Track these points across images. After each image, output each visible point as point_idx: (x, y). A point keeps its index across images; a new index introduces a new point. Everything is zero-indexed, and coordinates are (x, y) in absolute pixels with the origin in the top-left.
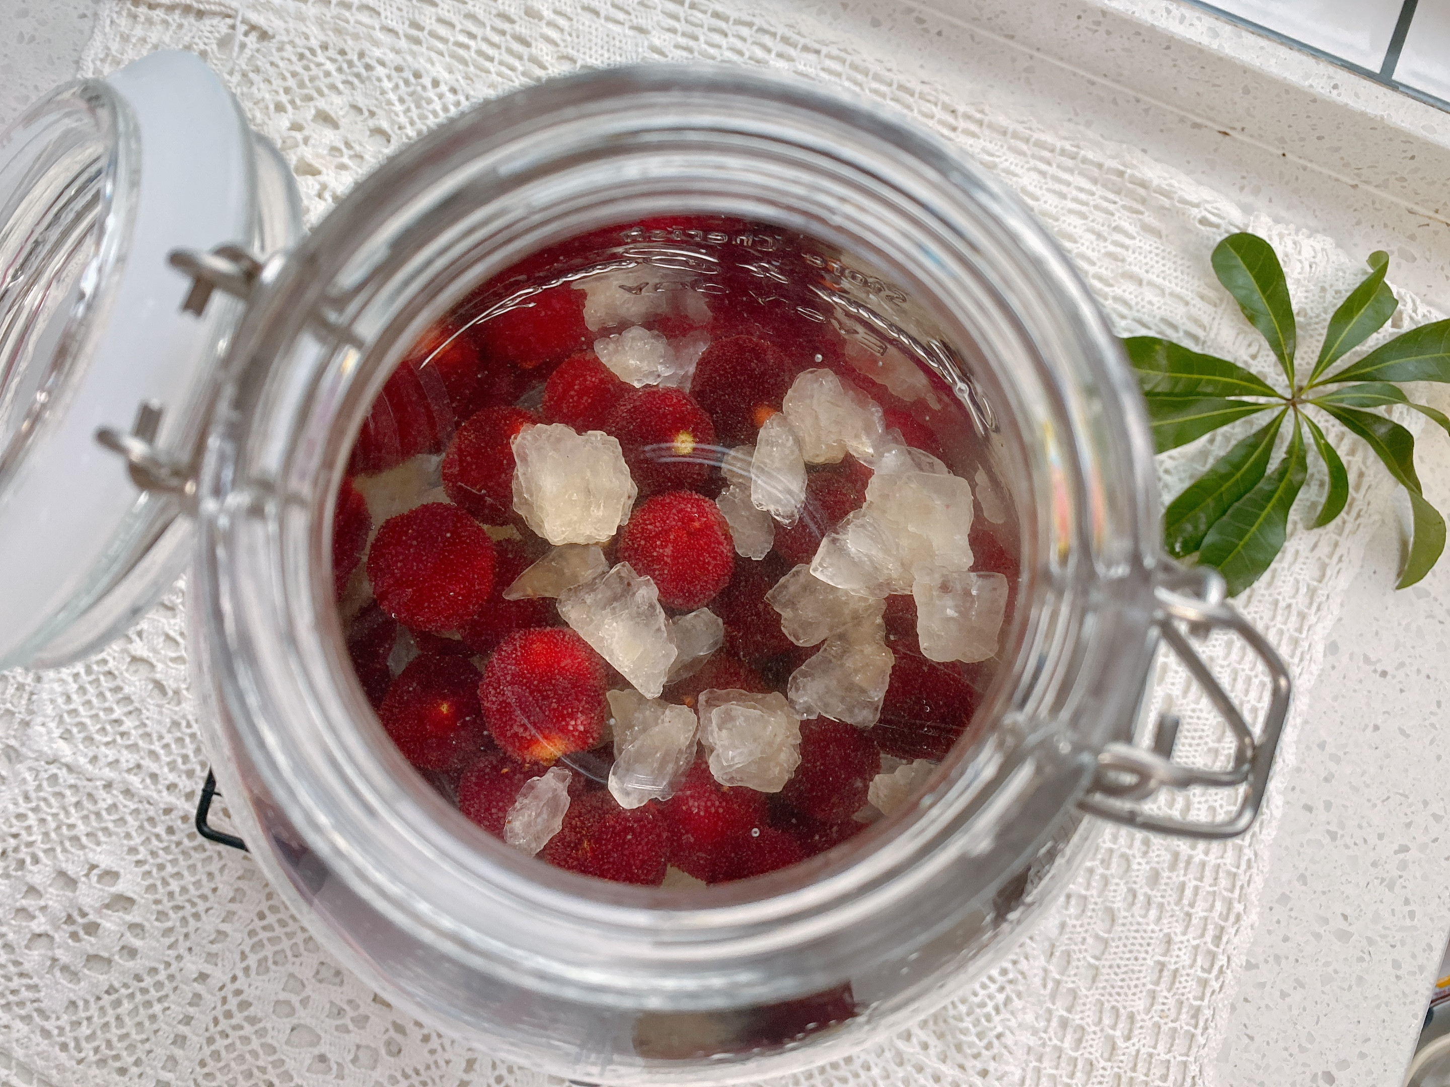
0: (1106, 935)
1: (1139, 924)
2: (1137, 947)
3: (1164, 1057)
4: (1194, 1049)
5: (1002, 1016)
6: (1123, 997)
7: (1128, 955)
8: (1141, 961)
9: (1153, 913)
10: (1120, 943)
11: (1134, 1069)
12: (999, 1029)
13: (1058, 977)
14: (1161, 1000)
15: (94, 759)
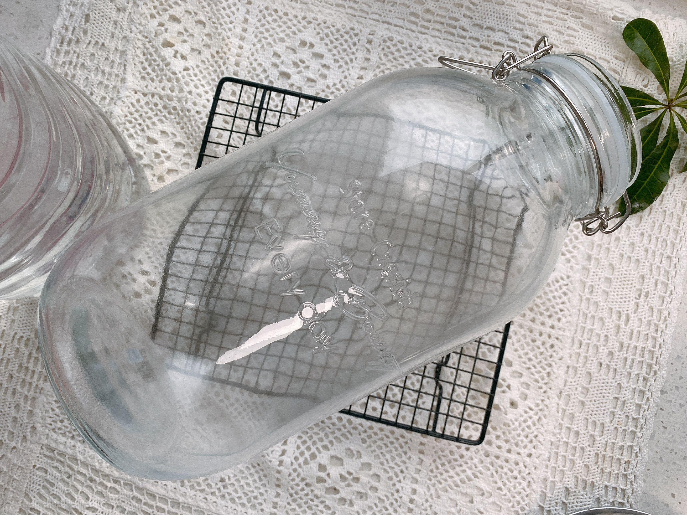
0: (587, 386)
1: (604, 379)
2: (604, 391)
3: (621, 444)
4: (636, 439)
5: (537, 427)
6: (598, 415)
7: (599, 395)
8: (606, 398)
9: (611, 374)
10: (595, 390)
11: (605, 450)
12: (535, 433)
13: (564, 407)
14: (617, 416)
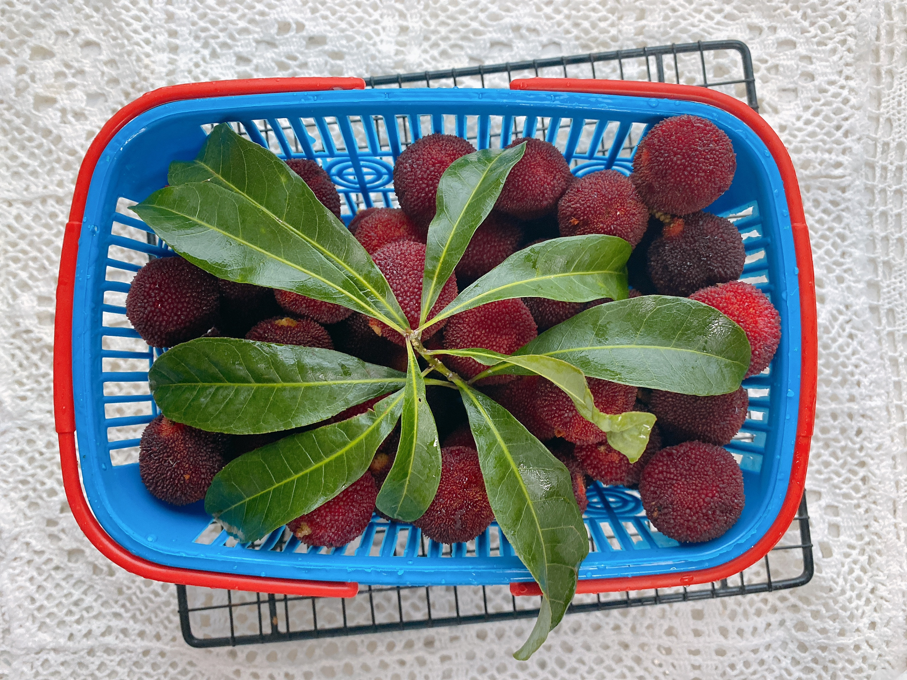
15: (71, 637)
